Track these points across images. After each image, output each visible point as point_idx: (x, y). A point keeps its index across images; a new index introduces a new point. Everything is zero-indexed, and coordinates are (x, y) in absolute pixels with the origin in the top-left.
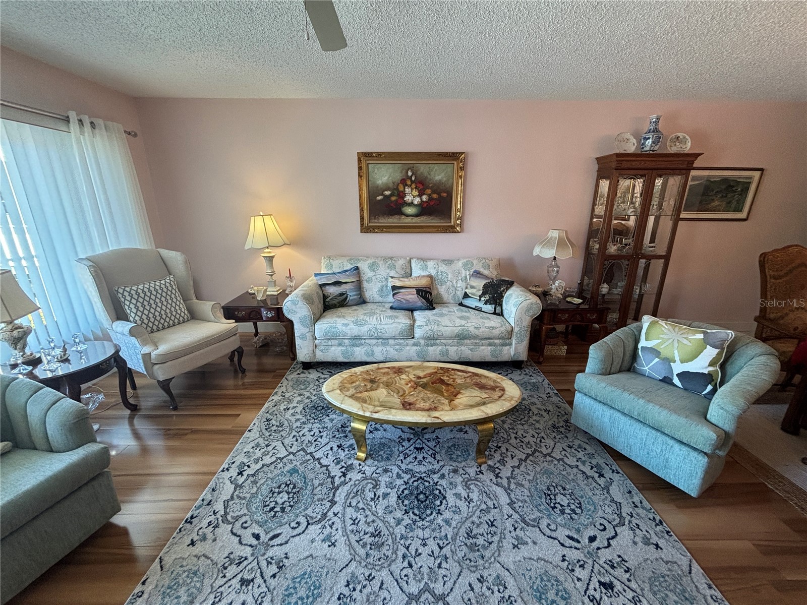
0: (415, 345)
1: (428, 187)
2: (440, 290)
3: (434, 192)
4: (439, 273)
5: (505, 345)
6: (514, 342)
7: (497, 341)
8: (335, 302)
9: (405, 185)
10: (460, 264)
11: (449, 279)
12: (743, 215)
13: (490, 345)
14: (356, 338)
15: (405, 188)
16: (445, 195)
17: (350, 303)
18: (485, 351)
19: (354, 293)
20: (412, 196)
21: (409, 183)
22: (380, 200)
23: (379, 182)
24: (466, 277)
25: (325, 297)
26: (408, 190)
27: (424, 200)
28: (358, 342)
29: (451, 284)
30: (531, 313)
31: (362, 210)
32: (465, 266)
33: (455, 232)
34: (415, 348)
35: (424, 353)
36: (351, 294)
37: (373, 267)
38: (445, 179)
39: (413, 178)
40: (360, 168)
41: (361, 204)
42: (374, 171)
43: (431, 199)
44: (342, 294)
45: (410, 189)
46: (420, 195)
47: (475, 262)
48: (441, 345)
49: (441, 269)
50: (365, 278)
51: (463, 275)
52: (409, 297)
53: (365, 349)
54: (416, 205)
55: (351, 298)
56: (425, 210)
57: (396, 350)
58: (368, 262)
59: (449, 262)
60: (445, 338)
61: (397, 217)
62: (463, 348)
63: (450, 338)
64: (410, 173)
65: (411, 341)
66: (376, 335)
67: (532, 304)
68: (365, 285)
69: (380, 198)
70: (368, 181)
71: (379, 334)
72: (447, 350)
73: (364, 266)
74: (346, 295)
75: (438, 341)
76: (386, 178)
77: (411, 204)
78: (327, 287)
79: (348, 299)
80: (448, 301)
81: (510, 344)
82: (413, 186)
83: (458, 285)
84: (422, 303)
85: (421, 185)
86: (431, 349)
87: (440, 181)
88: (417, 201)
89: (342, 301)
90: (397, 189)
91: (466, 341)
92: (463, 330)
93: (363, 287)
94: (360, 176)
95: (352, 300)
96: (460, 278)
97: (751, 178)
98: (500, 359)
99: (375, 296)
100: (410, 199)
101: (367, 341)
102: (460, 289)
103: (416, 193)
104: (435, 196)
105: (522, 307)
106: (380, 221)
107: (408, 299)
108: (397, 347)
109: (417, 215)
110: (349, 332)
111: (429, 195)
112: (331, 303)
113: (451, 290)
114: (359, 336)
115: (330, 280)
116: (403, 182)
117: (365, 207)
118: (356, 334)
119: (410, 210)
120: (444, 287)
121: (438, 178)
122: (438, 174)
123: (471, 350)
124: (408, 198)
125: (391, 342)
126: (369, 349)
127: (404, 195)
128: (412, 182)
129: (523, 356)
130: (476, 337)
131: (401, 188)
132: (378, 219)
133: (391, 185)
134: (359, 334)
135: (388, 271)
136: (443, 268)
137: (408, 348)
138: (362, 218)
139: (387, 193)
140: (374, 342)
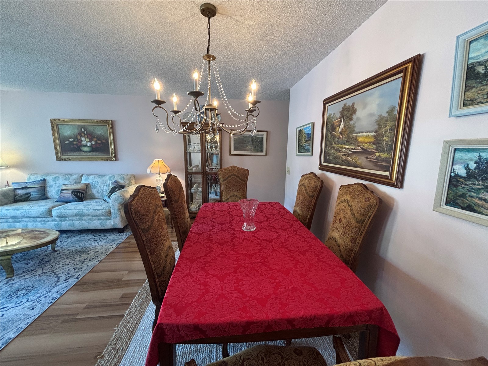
0: (53, 221)
1: (94, 137)
2: (93, 191)
3: (98, 140)
4: (94, 182)
5: (107, 219)
6: (112, 217)
7: (102, 217)
8: (21, 198)
9: (81, 136)
10: (108, 177)
11: (99, 185)
12: (264, 153)
13: (99, 219)
14: (14, 217)
15: (81, 138)
16: (104, 141)
17: (32, 199)
18: (96, 223)
19: (38, 193)
20: (85, 141)
21: (83, 135)
22: (67, 144)
23: (66, 134)
24: (109, 184)
25: (15, 196)
26: (83, 139)
27: (93, 143)
28: (17, 220)
29: (100, 188)
30: (118, 201)
31: (56, 148)
32: (110, 179)
33: (112, 161)
34: (53, 223)
35: (59, 225)
36: (33, 194)
37: (55, 179)
38: (103, 133)
39: (85, 133)
40: (53, 127)
41: (55, 145)
42: (62, 129)
43: (96, 143)
44: (26, 194)
45: (84, 138)
46: (90, 141)
47: (116, 176)
48: (69, 221)
49: (95, 180)
50: (49, 185)
51: (108, 183)
52: (66, 195)
53: (22, 224)
54: (89, 147)
55: (33, 196)
56: (93, 149)
57: (42, 224)
58: (53, 176)
59: (101, 176)
60: (71, 216)
61: (79, 152)
62: (83, 222)
63: (73, 216)
64: (83, 130)
65: (50, 219)
66: (26, 215)
67: (117, 197)
68: (48, 189)
69: (67, 142)
70: (59, 133)
71: (28, 215)
72: (73, 223)
73: (49, 179)
74: (30, 194)
75: (67, 218)
76: (69, 132)
77: (86, 146)
78: (18, 190)
79: (31, 197)
80: (98, 198)
81: (111, 219)
82: (86, 136)
83: (104, 189)
84: (73, 198)
85: (91, 136)
86: (63, 223)
87: (101, 134)
88: (89, 144)
89: (26, 198)
90: (77, 138)
91: (84, 218)
92: (79, 212)
93: (47, 190)
94: (53, 131)
95: (33, 197)
96: (106, 185)
97: (263, 135)
98: (106, 227)
99: (54, 195)
100: (85, 143)
101: (23, 219)
102: (105, 191)
103: (88, 140)
104: (99, 142)
105: (113, 198)
106: (69, 155)
107: (65, 196)
108: (43, 222)
109: (90, 152)
110: (9, 214)
111: (96, 141)
112: (18, 199)
113: (99, 191)
114: (16, 216)
115: (21, 186)
116: (80, 134)
117: (58, 147)
118: (13, 215)
119: (86, 149)
120: (95, 189)
121: (99, 133)
122: (99, 131)
123: (88, 223)
124: (84, 143)
125: (38, 219)
126: (25, 224)
127: (82, 141)
128: (85, 134)
129: (120, 225)
130: (88, 215)
131: (79, 137)
132: (68, 154)
133: (73, 136)
134: (15, 215)
135: (64, 181)
136: (97, 179)
137: (49, 223)
138: (57, 153)
139: (71, 140)
140: (27, 219)
